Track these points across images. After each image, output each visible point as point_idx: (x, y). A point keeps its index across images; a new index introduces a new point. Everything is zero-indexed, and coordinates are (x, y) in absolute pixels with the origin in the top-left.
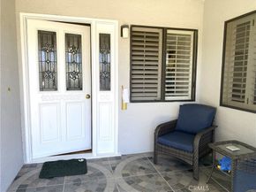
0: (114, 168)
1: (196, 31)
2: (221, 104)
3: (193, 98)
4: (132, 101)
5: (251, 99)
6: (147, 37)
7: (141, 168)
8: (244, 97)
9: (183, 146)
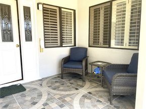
0: (41, 85)
1: (74, 11)
2: (89, 46)
3: (75, 45)
4: (45, 47)
5: (102, 42)
6: (50, 11)
7: (56, 82)
8: (99, 42)
9: (77, 66)
